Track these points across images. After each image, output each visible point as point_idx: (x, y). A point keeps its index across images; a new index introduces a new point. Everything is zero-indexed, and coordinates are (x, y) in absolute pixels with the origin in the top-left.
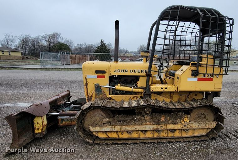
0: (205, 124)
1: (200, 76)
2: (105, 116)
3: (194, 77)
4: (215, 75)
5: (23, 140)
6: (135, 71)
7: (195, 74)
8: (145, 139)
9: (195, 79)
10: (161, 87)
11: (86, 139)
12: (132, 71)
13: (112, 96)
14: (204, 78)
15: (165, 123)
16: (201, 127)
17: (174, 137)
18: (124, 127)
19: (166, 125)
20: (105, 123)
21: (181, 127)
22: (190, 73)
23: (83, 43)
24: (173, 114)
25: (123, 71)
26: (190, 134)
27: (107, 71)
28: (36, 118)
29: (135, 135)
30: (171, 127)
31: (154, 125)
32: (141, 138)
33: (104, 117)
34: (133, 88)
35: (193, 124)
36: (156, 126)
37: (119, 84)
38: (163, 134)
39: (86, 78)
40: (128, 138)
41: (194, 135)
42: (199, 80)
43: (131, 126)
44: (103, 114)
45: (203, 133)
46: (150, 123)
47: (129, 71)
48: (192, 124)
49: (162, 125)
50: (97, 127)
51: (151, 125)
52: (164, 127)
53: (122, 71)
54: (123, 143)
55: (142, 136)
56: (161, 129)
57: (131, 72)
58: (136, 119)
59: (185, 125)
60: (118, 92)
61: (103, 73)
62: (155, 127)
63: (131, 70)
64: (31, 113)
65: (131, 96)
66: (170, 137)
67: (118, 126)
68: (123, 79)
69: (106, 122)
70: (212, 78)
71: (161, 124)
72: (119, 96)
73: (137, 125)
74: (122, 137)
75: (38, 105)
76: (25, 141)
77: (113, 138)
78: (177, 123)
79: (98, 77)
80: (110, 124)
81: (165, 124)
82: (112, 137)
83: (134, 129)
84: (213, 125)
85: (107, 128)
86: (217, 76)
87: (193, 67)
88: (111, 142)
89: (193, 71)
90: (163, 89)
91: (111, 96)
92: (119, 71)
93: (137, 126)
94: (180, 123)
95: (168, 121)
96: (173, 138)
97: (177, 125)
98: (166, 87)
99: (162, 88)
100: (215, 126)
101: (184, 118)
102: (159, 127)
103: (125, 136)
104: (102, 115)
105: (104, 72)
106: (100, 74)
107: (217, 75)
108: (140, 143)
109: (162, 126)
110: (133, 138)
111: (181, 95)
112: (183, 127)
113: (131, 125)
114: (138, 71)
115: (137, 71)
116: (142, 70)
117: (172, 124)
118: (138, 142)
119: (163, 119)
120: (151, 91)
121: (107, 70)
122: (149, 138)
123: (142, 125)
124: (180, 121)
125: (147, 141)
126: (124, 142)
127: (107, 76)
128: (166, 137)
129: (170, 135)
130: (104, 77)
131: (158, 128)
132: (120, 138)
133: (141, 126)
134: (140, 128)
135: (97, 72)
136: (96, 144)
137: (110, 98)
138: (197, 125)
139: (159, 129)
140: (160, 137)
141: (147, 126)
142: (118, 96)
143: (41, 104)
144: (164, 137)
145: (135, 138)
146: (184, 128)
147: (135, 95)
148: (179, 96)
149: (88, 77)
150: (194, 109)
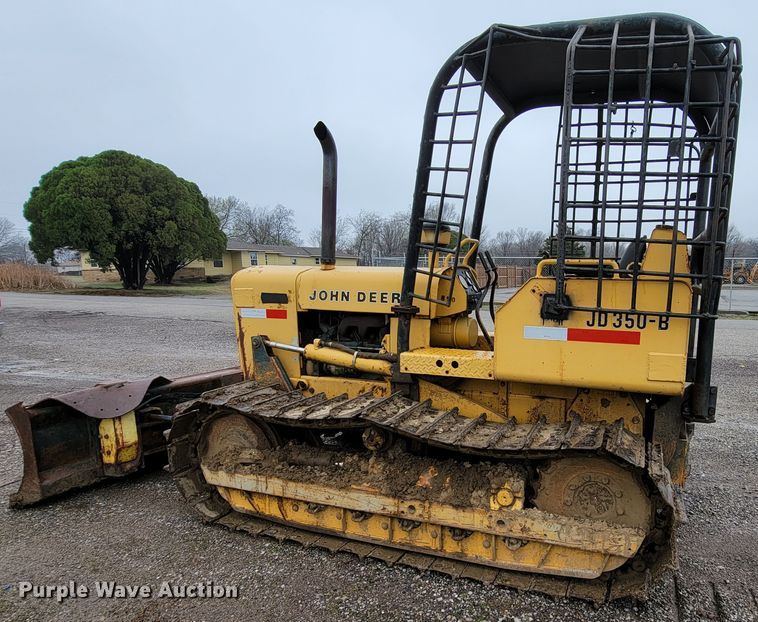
0: (587, 534)
1: (580, 322)
2: (254, 440)
3: (551, 322)
4: (649, 318)
5: (64, 475)
6: (371, 297)
7: (556, 309)
8: (362, 542)
9: (559, 332)
10: (438, 357)
11: (198, 505)
12: (362, 297)
13: (307, 380)
14: (596, 327)
15: (427, 496)
16: (569, 540)
17: (463, 559)
18: (291, 484)
19: (427, 505)
20: (244, 464)
21: (486, 523)
22: (536, 305)
23: (516, 230)
24: (469, 466)
25: (336, 296)
26: (529, 561)
27: (292, 297)
28: (103, 421)
29: (331, 522)
30: (447, 515)
31: (387, 496)
32: (349, 537)
33: (251, 443)
34: (358, 356)
35: (535, 522)
36: (390, 501)
37: (317, 341)
38: (425, 540)
39: (239, 318)
40: (309, 527)
41: (543, 569)
42: (573, 335)
43: (314, 487)
44: (249, 433)
45: (590, 570)
46: (372, 487)
47: (353, 297)
48: (529, 521)
49: (413, 503)
50: (220, 472)
51: (375, 494)
52: (419, 511)
53: (332, 296)
54: (288, 541)
55: (354, 530)
56: (409, 517)
57: (359, 300)
58: (341, 464)
59: (500, 517)
60: (333, 369)
61: (280, 303)
62: (390, 505)
63: (359, 293)
64: (74, 406)
65: (364, 383)
66: (446, 556)
67: (276, 481)
68: (343, 326)
69: (249, 461)
70: (635, 329)
71: (408, 497)
72: (329, 382)
73: (331, 487)
74: (294, 518)
75: (107, 387)
76: (68, 480)
77: (270, 516)
78: (471, 506)
79: (271, 314)
80: (257, 467)
81: (424, 501)
82: (267, 513)
83: (324, 499)
84: (628, 543)
85: (247, 482)
86: (661, 322)
87: (549, 281)
88: (257, 529)
89: (545, 296)
90: (443, 367)
91: (304, 379)
92: (323, 295)
93: (331, 491)
94: (484, 506)
95: (440, 490)
96: (459, 561)
97: (467, 514)
98: (456, 359)
99: (439, 363)
100: (635, 548)
101: (499, 489)
102: (404, 507)
103: (302, 517)
104: (246, 437)
105: (282, 299)
106: (274, 306)
107: (661, 316)
108: (339, 552)
109: (412, 507)
110: (327, 530)
111: (542, 398)
112: (494, 525)
113: (313, 483)
114: (382, 298)
115: (378, 298)
116: (394, 294)
117: (451, 504)
118: (334, 546)
119: (425, 479)
120: (402, 370)
121: (290, 292)
122: (373, 542)
123: (345, 488)
124: (484, 500)
125: (362, 552)
126: (292, 538)
127: (291, 309)
128: (436, 551)
129: (451, 547)
130: (282, 315)
131: (401, 509)
132: (288, 521)
133: (342, 493)
134: (339, 499)
135: (267, 298)
136: (222, 527)
137: (303, 386)
138: (553, 529)
139: (403, 516)
140: (412, 547)
141: (363, 496)
142: (324, 381)
143: (122, 385)
144: (429, 549)
145: (330, 530)
146: (498, 529)
147: (377, 384)
148: (535, 402)
149: (244, 313)
150: (557, 459)
